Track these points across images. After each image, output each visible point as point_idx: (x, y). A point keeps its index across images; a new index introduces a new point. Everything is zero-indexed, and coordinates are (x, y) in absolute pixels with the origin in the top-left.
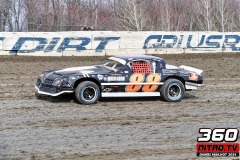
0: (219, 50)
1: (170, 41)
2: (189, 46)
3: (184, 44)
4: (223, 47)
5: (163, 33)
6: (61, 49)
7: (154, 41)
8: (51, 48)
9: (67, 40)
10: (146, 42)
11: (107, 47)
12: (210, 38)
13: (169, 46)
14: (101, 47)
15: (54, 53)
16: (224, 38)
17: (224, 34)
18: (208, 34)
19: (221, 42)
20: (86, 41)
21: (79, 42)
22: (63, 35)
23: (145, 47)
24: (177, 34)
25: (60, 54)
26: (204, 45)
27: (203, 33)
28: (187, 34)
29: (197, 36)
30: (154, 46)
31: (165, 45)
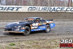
0: (46, 11)
1: (34, 9)
2: (39, 10)
3: (38, 9)
4: (48, 11)
5: (33, 7)
6: (7, 10)
7: (30, 9)
8: (5, 10)
9: (9, 8)
10: (29, 9)
11: (19, 10)
12: (44, 8)
13: (34, 10)
14: (17, 10)
15: (5, 11)
16: (48, 8)
17: (48, 7)
18: (44, 7)
19: (47, 9)
20: (14, 8)
21: (12, 8)
22: (8, 6)
23: (28, 10)
24: (36, 7)
25: (7, 11)
26: (43, 10)
27: (43, 7)
28: (39, 7)
29: (41, 8)
30: (31, 10)
31: (33, 10)
